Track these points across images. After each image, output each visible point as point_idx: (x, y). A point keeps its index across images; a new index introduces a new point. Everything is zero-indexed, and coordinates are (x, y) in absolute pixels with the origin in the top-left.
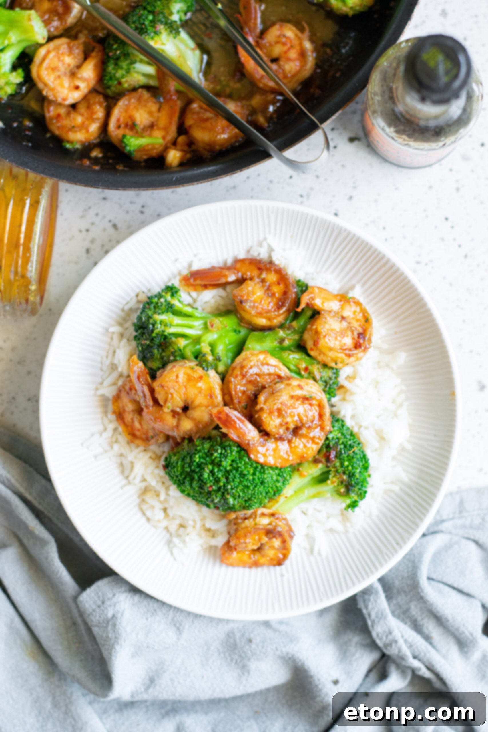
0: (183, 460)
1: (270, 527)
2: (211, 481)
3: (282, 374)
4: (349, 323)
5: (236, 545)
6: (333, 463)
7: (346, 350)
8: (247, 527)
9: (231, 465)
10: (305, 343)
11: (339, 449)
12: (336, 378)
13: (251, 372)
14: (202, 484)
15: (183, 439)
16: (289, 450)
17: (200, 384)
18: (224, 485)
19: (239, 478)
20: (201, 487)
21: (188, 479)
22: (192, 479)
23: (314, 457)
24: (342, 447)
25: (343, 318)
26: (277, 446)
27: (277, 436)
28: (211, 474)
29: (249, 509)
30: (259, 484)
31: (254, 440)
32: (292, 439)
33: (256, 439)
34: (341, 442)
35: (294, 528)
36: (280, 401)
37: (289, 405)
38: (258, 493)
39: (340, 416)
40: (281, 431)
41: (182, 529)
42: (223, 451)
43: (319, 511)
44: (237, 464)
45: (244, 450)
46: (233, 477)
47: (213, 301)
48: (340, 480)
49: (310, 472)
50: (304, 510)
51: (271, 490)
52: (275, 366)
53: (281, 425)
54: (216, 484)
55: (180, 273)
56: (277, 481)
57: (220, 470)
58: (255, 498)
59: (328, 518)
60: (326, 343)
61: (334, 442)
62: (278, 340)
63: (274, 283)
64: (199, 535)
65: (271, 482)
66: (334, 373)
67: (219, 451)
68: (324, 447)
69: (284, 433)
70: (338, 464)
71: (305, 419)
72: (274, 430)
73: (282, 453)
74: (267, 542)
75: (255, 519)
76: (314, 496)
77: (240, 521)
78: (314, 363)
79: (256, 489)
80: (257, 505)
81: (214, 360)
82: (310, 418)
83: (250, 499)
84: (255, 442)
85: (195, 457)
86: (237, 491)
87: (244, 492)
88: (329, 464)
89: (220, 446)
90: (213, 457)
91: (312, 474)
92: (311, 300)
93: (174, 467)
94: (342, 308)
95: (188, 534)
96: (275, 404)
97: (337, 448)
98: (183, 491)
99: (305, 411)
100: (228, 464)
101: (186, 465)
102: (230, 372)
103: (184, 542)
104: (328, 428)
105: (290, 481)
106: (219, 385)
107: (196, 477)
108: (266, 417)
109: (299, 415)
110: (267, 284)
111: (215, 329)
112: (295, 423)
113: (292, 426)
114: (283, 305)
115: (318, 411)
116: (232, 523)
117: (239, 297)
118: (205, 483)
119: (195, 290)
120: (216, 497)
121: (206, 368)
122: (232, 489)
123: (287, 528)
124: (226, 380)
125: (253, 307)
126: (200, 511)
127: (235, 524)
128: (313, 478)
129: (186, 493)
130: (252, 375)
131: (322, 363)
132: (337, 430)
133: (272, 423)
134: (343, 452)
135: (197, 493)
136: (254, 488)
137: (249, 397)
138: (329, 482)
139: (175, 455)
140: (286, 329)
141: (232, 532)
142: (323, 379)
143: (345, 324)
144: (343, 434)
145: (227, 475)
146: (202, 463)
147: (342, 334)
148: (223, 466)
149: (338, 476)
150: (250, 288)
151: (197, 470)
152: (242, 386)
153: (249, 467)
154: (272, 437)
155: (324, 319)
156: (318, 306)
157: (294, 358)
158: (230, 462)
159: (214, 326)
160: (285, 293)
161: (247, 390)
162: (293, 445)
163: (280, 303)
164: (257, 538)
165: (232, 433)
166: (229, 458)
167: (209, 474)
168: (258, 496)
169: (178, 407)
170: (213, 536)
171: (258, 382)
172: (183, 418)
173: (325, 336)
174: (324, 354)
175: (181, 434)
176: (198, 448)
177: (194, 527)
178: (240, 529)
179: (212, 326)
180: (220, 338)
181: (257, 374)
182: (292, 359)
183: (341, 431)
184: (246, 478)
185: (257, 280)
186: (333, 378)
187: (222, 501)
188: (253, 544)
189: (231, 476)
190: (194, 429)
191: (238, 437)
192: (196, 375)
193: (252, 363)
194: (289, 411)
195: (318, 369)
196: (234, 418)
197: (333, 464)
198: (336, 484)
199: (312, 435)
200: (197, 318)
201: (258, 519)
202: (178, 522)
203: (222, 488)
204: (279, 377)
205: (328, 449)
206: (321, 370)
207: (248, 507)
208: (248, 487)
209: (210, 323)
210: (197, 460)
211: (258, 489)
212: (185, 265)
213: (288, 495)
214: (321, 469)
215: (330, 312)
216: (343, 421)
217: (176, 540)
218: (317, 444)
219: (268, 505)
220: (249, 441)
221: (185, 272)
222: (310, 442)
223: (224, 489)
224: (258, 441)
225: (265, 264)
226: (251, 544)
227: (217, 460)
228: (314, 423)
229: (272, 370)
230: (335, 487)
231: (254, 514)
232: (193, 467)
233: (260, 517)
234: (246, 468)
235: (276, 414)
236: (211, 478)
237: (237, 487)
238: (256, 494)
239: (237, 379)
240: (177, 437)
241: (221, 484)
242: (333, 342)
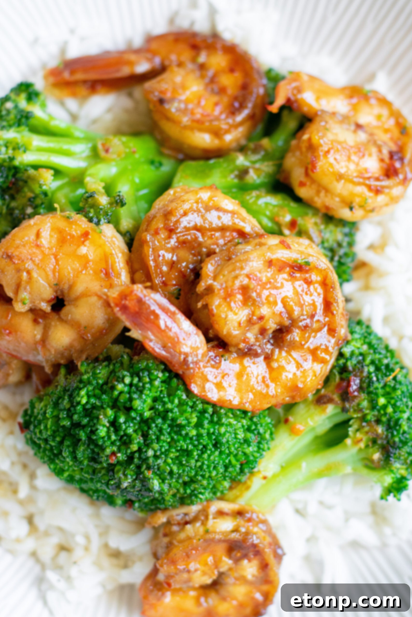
0: (56, 405)
1: (235, 536)
2: (113, 443)
3: (248, 229)
4: (371, 135)
5: (169, 577)
6: (356, 401)
7: (369, 178)
8: (189, 538)
9: (151, 408)
10: (288, 176)
11: (365, 374)
12: (351, 245)
13: (185, 222)
14: (96, 450)
15: (57, 367)
16: (267, 375)
17: (83, 250)
18: (140, 450)
19: (169, 434)
20: (94, 459)
21: (67, 443)
22: (76, 442)
23: (318, 391)
24: (372, 369)
25: (359, 126)
26: (244, 368)
27: (242, 345)
28: (112, 429)
29: (192, 503)
30: (210, 446)
31: (197, 355)
32: (273, 351)
33: (200, 352)
34: (368, 361)
35: (283, 542)
36: (246, 271)
37: (264, 279)
38: (208, 467)
39: (364, 316)
40: (251, 336)
41: (63, 555)
42: (136, 380)
43: (330, 507)
44: (164, 403)
45: (177, 376)
46: (158, 433)
47: (109, 117)
48: (371, 436)
49: (311, 423)
50: (300, 506)
51: (234, 461)
52: (233, 213)
53: (250, 322)
54: (123, 447)
55: (44, 66)
56: (246, 441)
57: (129, 419)
58: (203, 476)
59: (347, 520)
60: (331, 165)
61: (354, 361)
62: (236, 173)
63: (223, 71)
64: (98, 564)
65: (234, 445)
66: (346, 235)
67: (127, 380)
68: (336, 371)
69: (257, 339)
70: (365, 404)
71: (297, 311)
72: (236, 332)
73: (253, 381)
74: (230, 569)
75: (204, 523)
76: (321, 474)
77: (175, 528)
78: (306, 214)
79: (205, 456)
80: (207, 495)
81: (111, 204)
82: (307, 309)
83: (193, 481)
84: (200, 357)
85: (78, 394)
86: (165, 462)
87: (181, 464)
88: (347, 405)
89: (128, 371)
90: (116, 393)
91: (313, 429)
92: (295, 92)
93: (40, 423)
94: (355, 108)
95: (75, 563)
96: (236, 277)
97: (362, 372)
98: (59, 472)
99: (296, 293)
100: (146, 407)
101: (63, 415)
102: (144, 227)
103: (69, 579)
104: (343, 331)
105: (272, 444)
106: (123, 253)
107: (83, 435)
108: (220, 305)
109: (284, 301)
110: (210, 73)
111: (112, 155)
112: (278, 319)
113: (272, 326)
114: (242, 107)
115: (322, 296)
116: (161, 534)
117: (157, 94)
118: (103, 449)
119: (74, 95)
120: (125, 475)
121: (95, 220)
122: (156, 457)
123: (268, 539)
124: (135, 244)
125: (185, 111)
126: (97, 515)
127: (165, 535)
128: (317, 438)
129: (66, 474)
130: (187, 229)
131: (324, 211)
132: (360, 339)
133: (231, 316)
134: (375, 379)
135: (87, 473)
136: (200, 456)
137: (183, 275)
138: (348, 441)
139: (41, 399)
140: (249, 153)
141: (161, 552)
142: (326, 245)
143: (362, 136)
144: (370, 345)
145: (146, 428)
146: (94, 407)
147: (359, 150)
148: (135, 410)
149: (367, 429)
150: (178, 79)
151: (85, 421)
152: (167, 250)
153: (189, 410)
154: (232, 349)
155: (323, 124)
156: (310, 106)
157: (267, 204)
158: (149, 401)
159: (111, 150)
160: (245, 87)
161: (179, 261)
162: (275, 365)
163: (237, 105)
164: (210, 560)
165: (151, 341)
166: (146, 392)
167: (108, 428)
168: (210, 472)
169: (43, 300)
170: (126, 566)
171: (200, 244)
172: (54, 322)
173: (328, 152)
174: (327, 190)
175: (52, 356)
176: (85, 377)
177: (87, 549)
178: (175, 542)
179: (107, 151)
180: (122, 173)
181: (196, 228)
182: (263, 205)
183: (367, 340)
184: (184, 432)
185: (190, 66)
186: (345, 244)
187: (138, 484)
188: (204, 573)
189: (153, 432)
190: (77, 346)
191: (164, 347)
192: (76, 231)
193: (186, 206)
194: (266, 293)
195: (316, 224)
196: (154, 307)
197: (354, 403)
198: (362, 445)
199: (312, 343)
200: (78, 139)
201: (211, 522)
202: (55, 540)
203: (137, 455)
204: (242, 234)
205: (344, 375)
206: (322, 227)
207: (190, 496)
208: (188, 453)
209: (103, 145)
210: (84, 401)
211: (209, 456)
212: (54, 50)
213: (269, 474)
214: (329, 418)
215: (334, 114)
216: (368, 327)
217: (52, 576)
218: (323, 361)
219: (231, 495)
220: (186, 355)
221: (53, 63)
222: (310, 357)
223: (140, 458)
224: (203, 355)
225: (204, 39)
226: (199, 573)
227: (124, 398)
228: (316, 318)
229: (227, 220)
230: (360, 450)
231: (204, 512)
232: (76, 417)
233: (214, 518)
234: (182, 413)
235: (239, 297)
236: (113, 437)
237: (166, 453)
238: (205, 467)
239: (158, 237)
240: (44, 364)
241: (135, 447)
242: (343, 164)
